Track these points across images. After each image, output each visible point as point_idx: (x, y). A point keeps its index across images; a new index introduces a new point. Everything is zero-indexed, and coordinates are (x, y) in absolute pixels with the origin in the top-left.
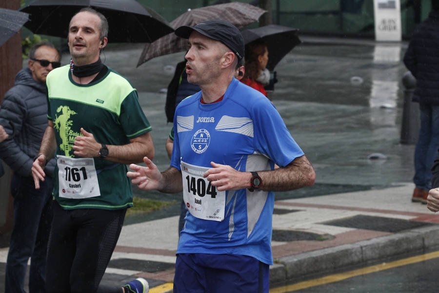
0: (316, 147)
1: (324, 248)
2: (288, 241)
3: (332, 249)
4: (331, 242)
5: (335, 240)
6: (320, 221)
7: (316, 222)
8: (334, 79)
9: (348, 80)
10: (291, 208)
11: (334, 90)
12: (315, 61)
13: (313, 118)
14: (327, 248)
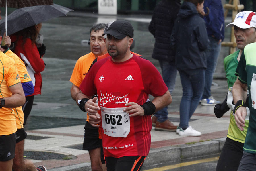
0: (59, 91)
1: (69, 165)
2: (43, 159)
3: (75, 165)
4: (75, 160)
5: (77, 159)
6: (65, 145)
7: (63, 146)
8: (69, 41)
9: (79, 42)
10: (44, 136)
11: (69, 50)
12: (55, 28)
13: (56, 70)
14: (71, 165)
